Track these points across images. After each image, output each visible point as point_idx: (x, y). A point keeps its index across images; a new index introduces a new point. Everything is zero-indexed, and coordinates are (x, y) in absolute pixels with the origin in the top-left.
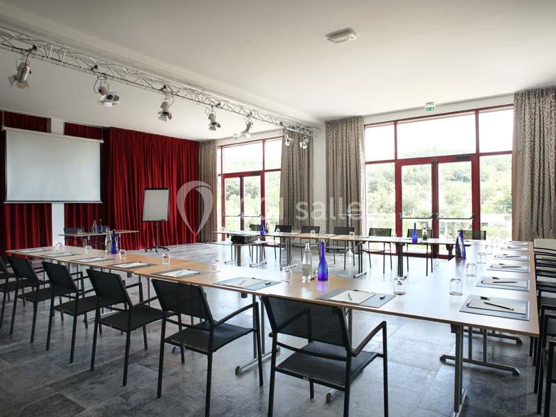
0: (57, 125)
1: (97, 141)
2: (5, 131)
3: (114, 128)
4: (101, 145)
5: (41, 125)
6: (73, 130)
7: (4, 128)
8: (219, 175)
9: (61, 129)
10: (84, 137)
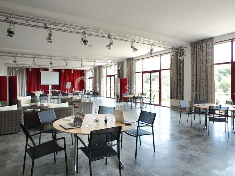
0: (50, 70)
2: (41, 72)
4: (59, 73)
5: (47, 70)
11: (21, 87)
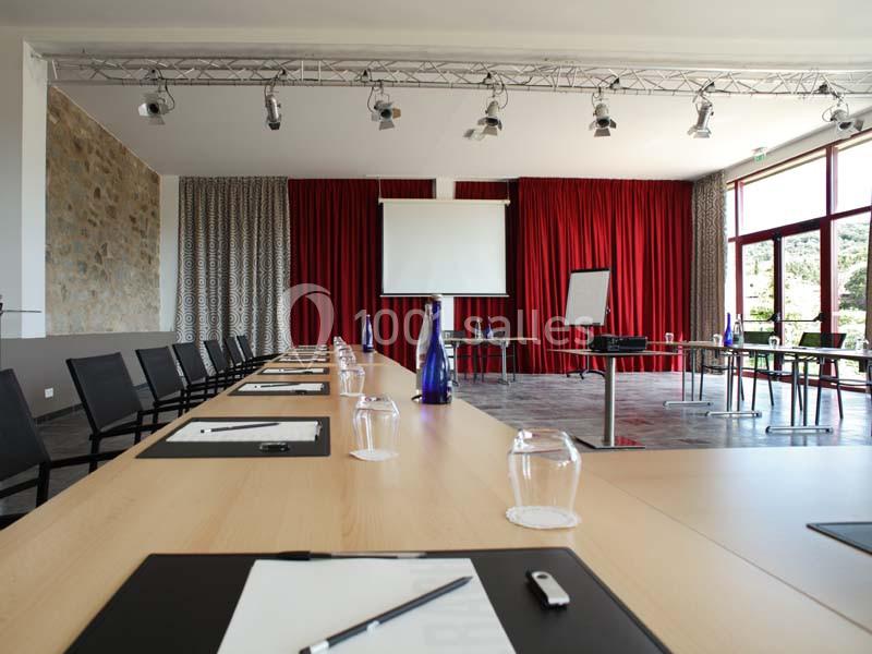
0: (445, 188)
1: (500, 202)
2: (382, 204)
3: (526, 178)
4: (507, 207)
5: (422, 189)
6: (466, 190)
7: (381, 200)
8: (731, 240)
9: (451, 191)
10: (483, 198)
11: (255, 312)
